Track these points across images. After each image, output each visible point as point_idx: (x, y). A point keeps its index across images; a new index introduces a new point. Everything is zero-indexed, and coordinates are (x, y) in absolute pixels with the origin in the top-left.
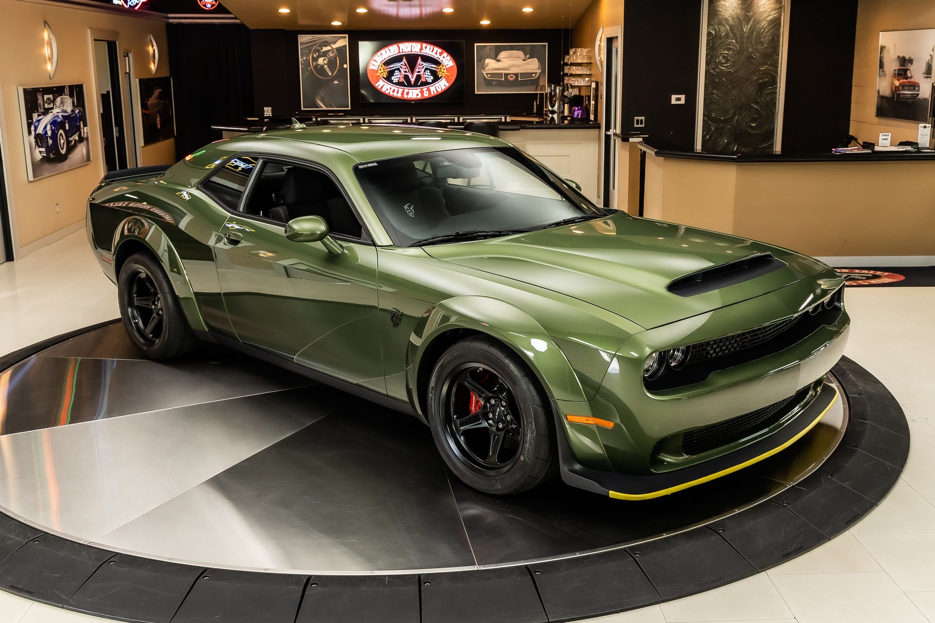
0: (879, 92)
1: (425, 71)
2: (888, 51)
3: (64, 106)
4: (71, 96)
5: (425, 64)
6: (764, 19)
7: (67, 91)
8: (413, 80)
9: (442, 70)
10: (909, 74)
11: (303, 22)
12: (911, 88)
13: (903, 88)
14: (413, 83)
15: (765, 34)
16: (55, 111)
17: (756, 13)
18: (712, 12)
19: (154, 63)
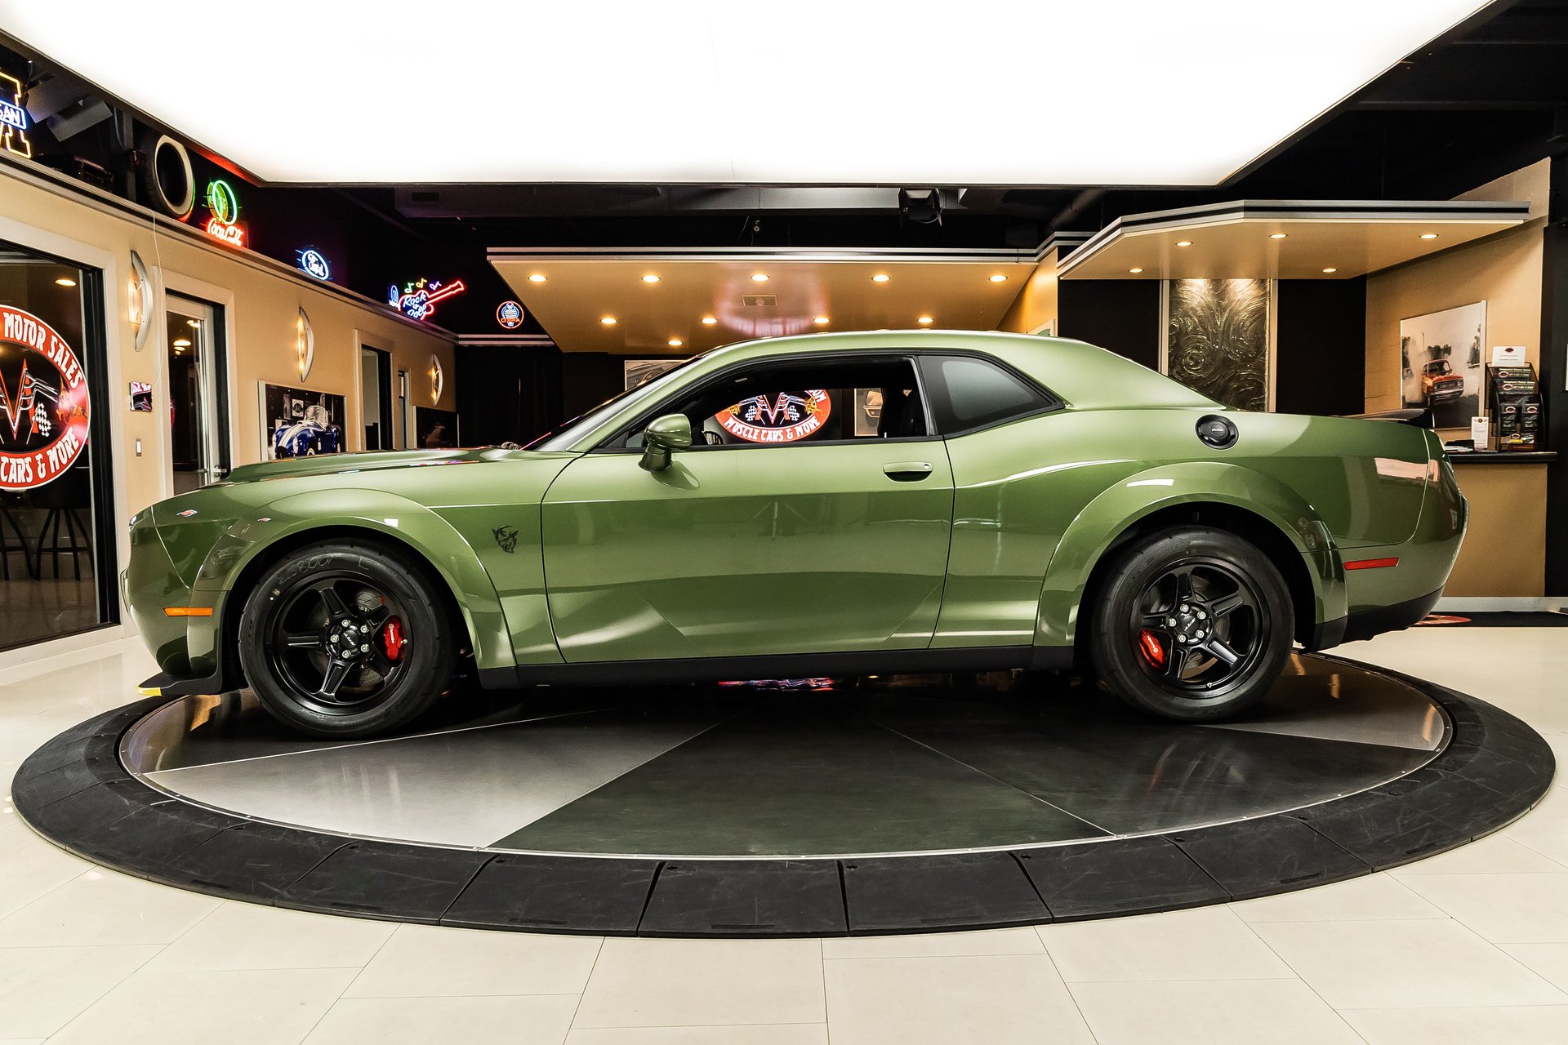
0: (1404, 398)
1: (789, 406)
2: (1414, 342)
3: (317, 419)
4: (328, 408)
5: (789, 397)
6: (1244, 309)
7: (322, 400)
8: (773, 418)
9: (812, 406)
10: (1446, 367)
11: (631, 343)
12: (1450, 385)
13: (1438, 387)
14: (773, 422)
15: (1245, 329)
16: (305, 422)
17: (1233, 301)
18: (1174, 299)
19: (437, 391)
